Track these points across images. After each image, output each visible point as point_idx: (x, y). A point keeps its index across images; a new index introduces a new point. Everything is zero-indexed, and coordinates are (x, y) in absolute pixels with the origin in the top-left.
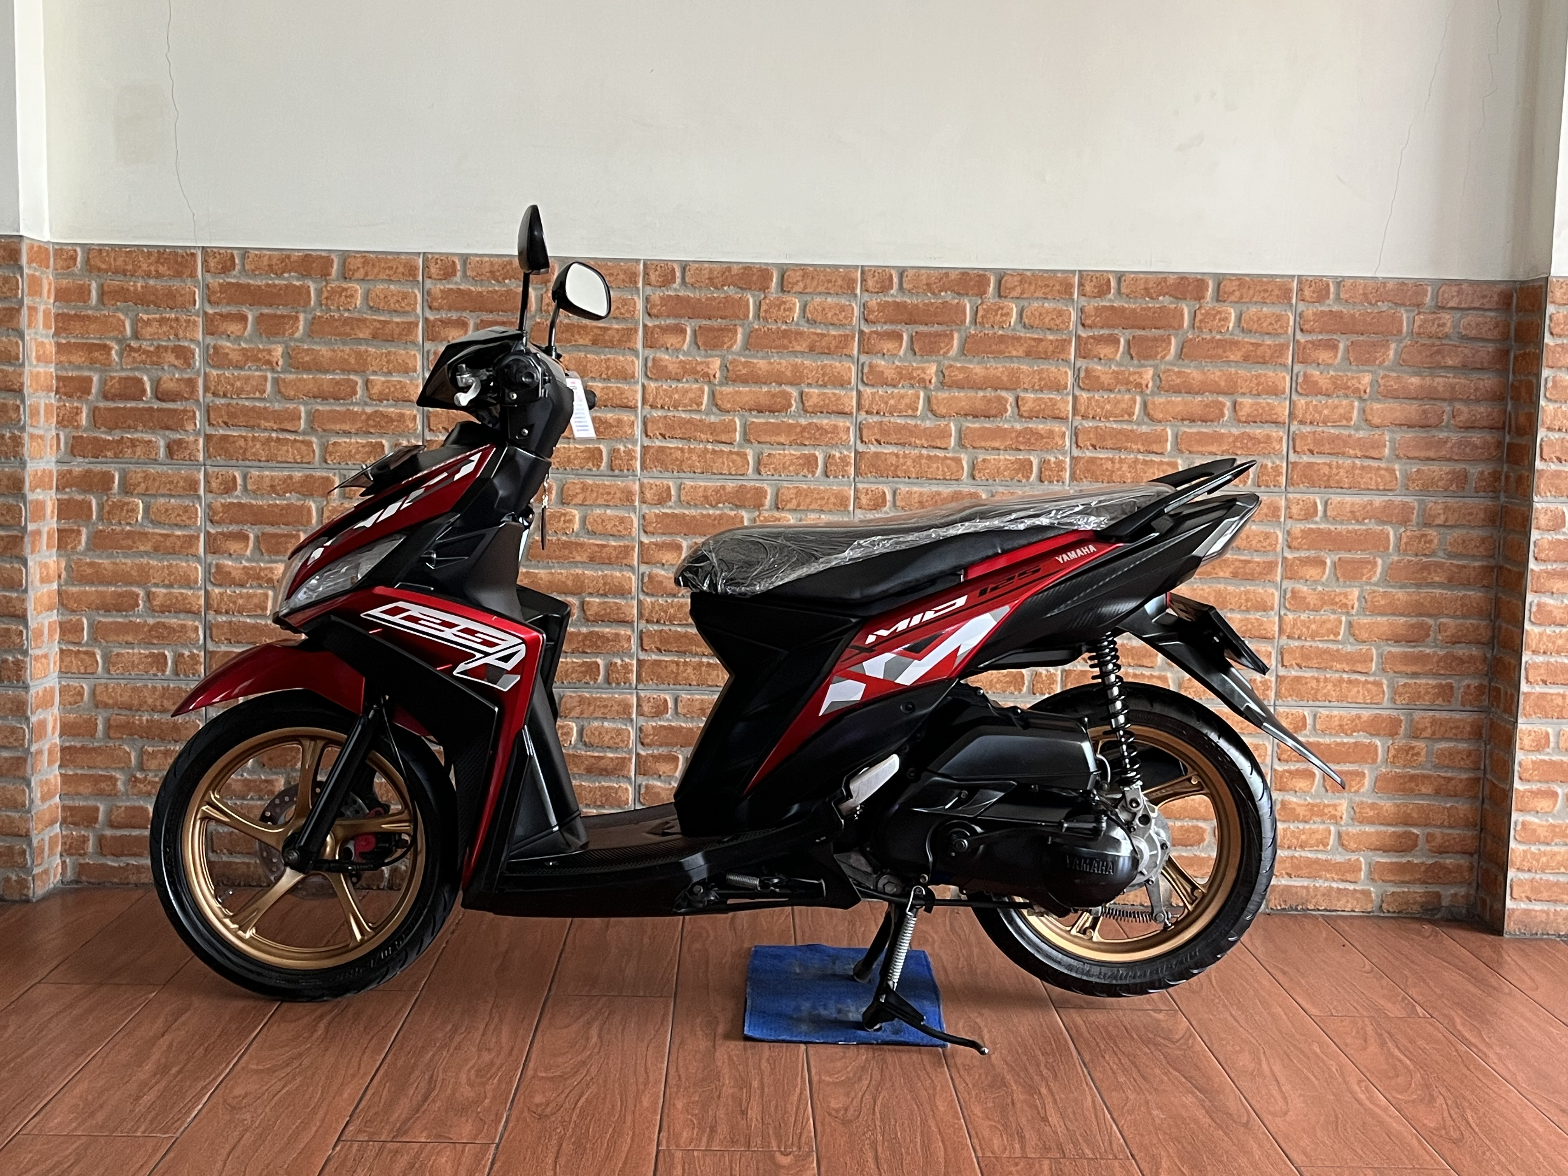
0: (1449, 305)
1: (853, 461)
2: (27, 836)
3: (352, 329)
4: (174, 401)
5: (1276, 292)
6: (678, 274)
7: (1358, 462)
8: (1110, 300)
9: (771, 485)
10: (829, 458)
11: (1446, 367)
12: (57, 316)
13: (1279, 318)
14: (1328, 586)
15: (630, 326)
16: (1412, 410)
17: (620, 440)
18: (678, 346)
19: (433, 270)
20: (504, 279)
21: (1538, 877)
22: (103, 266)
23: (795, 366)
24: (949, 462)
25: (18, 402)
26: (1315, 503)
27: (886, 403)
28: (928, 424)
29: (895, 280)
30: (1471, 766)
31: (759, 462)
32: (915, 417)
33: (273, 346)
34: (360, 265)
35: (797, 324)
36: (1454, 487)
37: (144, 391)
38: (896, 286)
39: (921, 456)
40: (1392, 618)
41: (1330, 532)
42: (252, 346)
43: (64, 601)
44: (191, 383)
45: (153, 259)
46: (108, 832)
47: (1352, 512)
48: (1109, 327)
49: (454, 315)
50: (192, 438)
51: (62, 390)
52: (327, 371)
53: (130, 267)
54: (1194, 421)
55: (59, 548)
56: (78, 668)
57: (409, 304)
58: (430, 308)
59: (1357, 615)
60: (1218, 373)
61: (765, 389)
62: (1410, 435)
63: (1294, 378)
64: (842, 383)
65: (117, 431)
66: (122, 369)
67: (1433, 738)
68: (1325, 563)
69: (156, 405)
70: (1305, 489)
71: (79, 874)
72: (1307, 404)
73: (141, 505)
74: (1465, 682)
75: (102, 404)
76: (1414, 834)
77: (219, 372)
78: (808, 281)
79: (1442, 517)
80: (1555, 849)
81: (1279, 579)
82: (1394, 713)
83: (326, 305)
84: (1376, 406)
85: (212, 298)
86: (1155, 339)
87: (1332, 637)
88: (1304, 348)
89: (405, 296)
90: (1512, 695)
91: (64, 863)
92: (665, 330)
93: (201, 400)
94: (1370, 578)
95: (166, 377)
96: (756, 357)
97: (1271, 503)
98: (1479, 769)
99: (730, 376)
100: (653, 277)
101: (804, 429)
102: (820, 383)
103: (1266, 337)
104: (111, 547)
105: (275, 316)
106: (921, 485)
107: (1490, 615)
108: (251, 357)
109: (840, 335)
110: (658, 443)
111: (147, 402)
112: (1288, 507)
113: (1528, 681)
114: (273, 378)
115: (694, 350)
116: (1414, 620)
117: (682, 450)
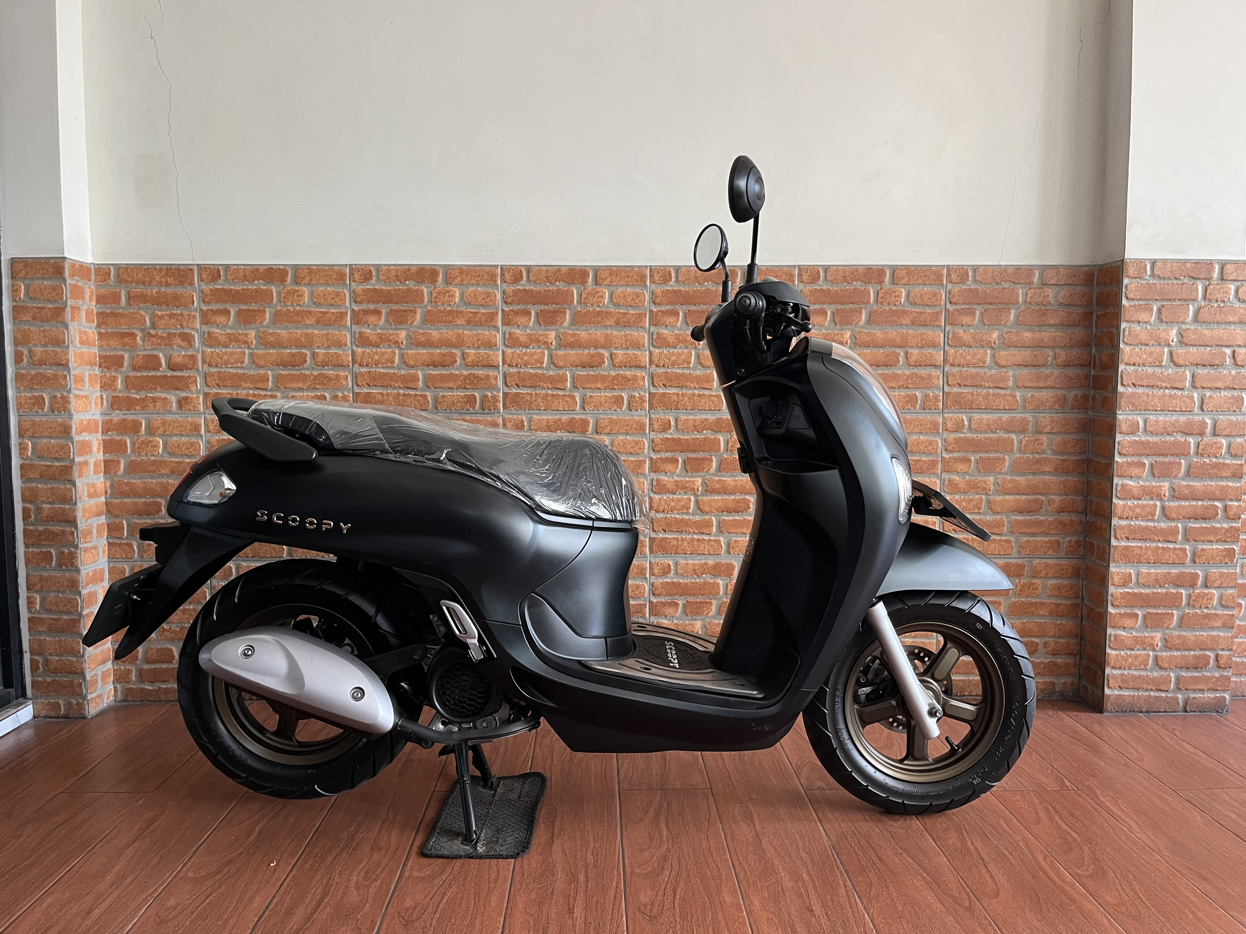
0: (1051, 283)
1: (647, 399)
2: (82, 674)
3: (303, 318)
4: (181, 370)
5: (932, 277)
6: (524, 274)
7: (991, 391)
8: (820, 285)
9: (592, 417)
10: (631, 397)
11: (1050, 325)
12: (99, 314)
13: (935, 294)
14: (973, 476)
15: (493, 310)
16: (1026, 355)
17: (487, 389)
18: (526, 324)
19: (357, 276)
20: (405, 281)
21: (1126, 672)
22: (130, 279)
23: (607, 336)
24: (713, 398)
25: (66, 373)
26: (963, 420)
27: (669, 359)
28: (698, 372)
29: (673, 275)
30: (1073, 595)
31: (583, 401)
32: (689, 368)
33: (249, 331)
34: (306, 274)
35: (606, 307)
36: (1057, 407)
37: (160, 365)
38: (673, 279)
39: (694, 394)
40: (1017, 497)
41: (973, 439)
42: (235, 331)
43: (110, 509)
44: (193, 358)
45: (163, 273)
46: (145, 667)
47: (987, 425)
48: (820, 303)
49: (372, 307)
50: (195, 396)
51: (104, 365)
52: (286, 347)
53: (147, 279)
54: (879, 366)
55: (105, 473)
56: (121, 555)
57: (340, 300)
58: (355, 302)
59: (994, 494)
60: (895, 333)
61: (586, 351)
62: (1026, 371)
63: (946, 335)
64: (638, 346)
65: (143, 392)
66: (145, 350)
67: (1046, 577)
68: (970, 460)
69: (170, 373)
70: (956, 411)
71: (126, 695)
72: (955, 353)
73: (161, 442)
74: (1068, 539)
75: (131, 374)
76: (1035, 642)
77: (212, 350)
78: (614, 277)
79: (1049, 427)
80: (1138, 652)
81: (939, 472)
82: (1020, 561)
83: (284, 302)
84: (1002, 353)
85: (206, 299)
86: (851, 311)
87: (976, 511)
88: (953, 315)
89: (338, 294)
90: (1104, 548)
91: (115, 688)
92: (516, 313)
93: (200, 369)
94: (1001, 470)
95: (175, 354)
96: (580, 330)
97: (933, 421)
98: (1078, 597)
99: (563, 344)
100: (507, 277)
101: (614, 378)
102: (624, 346)
103: (927, 307)
104: (141, 472)
105: (249, 310)
106: (695, 414)
107: (1083, 493)
108: (233, 339)
109: (637, 314)
110: (514, 391)
111: (163, 372)
112: (944, 423)
113: (1116, 538)
114: (249, 353)
115: (537, 326)
116: (1031, 497)
117: (531, 394)
